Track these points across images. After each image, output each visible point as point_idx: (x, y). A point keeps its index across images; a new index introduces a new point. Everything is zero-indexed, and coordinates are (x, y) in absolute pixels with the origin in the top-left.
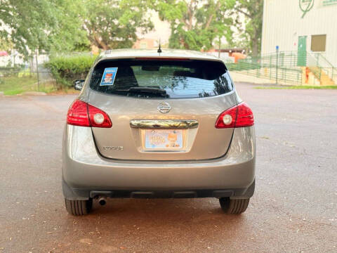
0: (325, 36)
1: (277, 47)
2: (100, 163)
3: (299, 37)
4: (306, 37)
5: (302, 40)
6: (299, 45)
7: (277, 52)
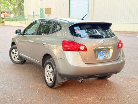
0: (51, 8)
1: (33, 12)
2: (86, 66)
3: (40, 8)
4: (43, 8)
5: (42, 10)
6: (41, 12)
7: (33, 14)
